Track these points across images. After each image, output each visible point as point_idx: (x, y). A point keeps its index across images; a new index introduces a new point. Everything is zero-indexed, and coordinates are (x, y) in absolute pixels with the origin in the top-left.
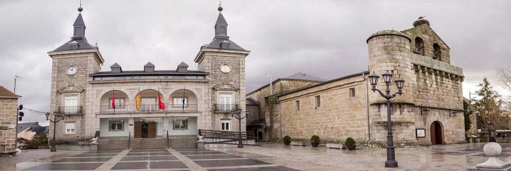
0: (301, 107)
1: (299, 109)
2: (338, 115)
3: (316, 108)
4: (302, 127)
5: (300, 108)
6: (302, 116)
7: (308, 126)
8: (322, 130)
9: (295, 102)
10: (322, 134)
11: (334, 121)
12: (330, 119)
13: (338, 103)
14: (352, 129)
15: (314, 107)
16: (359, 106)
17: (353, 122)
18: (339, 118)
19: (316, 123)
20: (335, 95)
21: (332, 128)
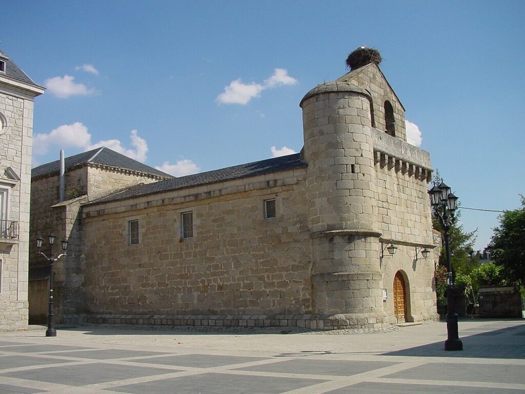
0: (145, 235)
1: (135, 241)
2: (235, 258)
3: (181, 241)
4: (143, 285)
5: (140, 238)
6: (145, 259)
7: (160, 284)
8: (196, 294)
9: (126, 225)
10: (195, 302)
11: (227, 272)
12: (216, 267)
13: (235, 231)
14: (267, 290)
15: (178, 237)
16: (284, 239)
17: (270, 275)
18: (238, 264)
19: (181, 277)
20: (229, 212)
21: (220, 288)
